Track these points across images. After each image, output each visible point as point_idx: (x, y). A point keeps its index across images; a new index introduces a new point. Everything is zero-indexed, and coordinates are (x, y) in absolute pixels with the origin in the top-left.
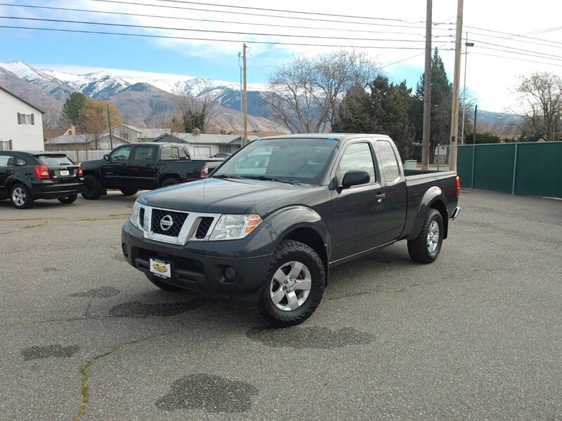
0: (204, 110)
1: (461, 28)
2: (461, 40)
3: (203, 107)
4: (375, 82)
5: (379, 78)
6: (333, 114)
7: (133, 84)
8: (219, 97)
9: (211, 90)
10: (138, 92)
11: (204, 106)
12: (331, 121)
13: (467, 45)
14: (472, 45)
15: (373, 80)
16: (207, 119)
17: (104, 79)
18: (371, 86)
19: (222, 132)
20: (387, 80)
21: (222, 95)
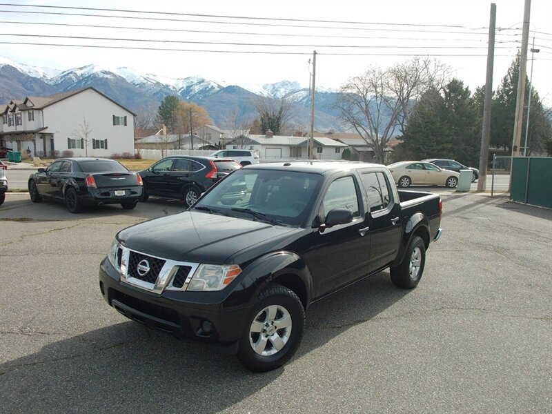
0: (280, 113)
1: (528, 33)
2: (527, 45)
3: (279, 109)
4: (449, 86)
5: (454, 82)
6: (405, 117)
7: (225, 86)
8: (304, 98)
9: (297, 92)
10: (230, 95)
11: (281, 109)
12: (402, 124)
13: (533, 51)
14: (538, 51)
15: (448, 83)
16: (283, 122)
17: (200, 83)
18: (444, 90)
19: (299, 134)
20: (461, 83)
21: (306, 97)
